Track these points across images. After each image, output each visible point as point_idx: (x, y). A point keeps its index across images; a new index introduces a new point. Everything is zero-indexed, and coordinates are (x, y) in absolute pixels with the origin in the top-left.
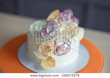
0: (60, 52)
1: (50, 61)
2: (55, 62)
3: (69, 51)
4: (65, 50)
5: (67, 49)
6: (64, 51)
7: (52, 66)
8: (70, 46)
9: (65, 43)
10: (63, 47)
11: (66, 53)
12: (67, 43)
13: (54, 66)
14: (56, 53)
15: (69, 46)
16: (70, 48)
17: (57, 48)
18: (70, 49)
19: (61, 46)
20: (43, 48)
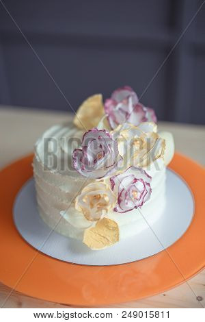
0: (127, 204)
1: (105, 229)
2: (118, 230)
3: (149, 197)
4: (138, 197)
5: (142, 194)
6: (137, 199)
7: (113, 240)
8: (149, 184)
9: (136, 180)
10: (133, 191)
11: (142, 204)
12: (142, 180)
13: (118, 240)
14: (118, 208)
15: (147, 186)
16: (151, 189)
17: (120, 196)
18: (150, 194)
19: (129, 190)
20: (84, 200)
